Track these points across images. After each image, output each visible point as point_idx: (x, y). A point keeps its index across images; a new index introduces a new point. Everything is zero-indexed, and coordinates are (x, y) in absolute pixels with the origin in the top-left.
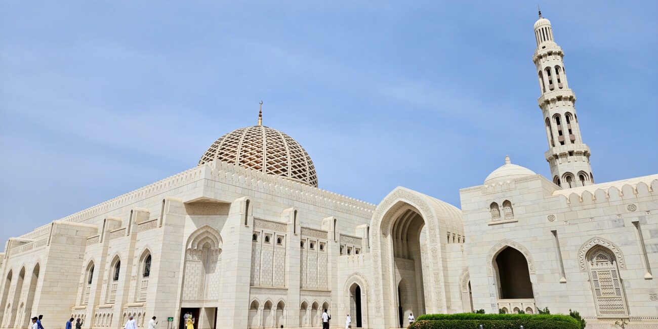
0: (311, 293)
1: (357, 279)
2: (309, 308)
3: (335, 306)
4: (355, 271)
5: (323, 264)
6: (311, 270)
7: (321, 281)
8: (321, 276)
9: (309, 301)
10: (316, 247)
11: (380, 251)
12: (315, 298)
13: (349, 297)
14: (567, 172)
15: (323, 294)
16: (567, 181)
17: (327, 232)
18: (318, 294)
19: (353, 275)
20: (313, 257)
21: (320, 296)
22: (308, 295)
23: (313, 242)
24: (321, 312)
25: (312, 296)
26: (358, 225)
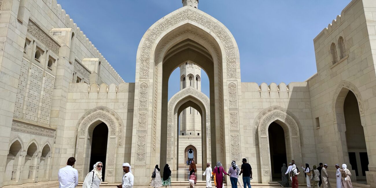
0: (29, 129)
1: (104, 116)
2: (23, 152)
3: (57, 151)
4: (100, 105)
5: (48, 88)
6: (32, 92)
7: (43, 113)
8: (44, 105)
9: (24, 141)
10: (44, 59)
11: (151, 81)
12: (34, 136)
13: (86, 140)
14: (190, 74)
15: (45, 132)
16: (189, 79)
17: (60, 46)
18: (39, 131)
19: (95, 110)
20: (37, 74)
21: (41, 135)
22: (24, 132)
23: (40, 52)
24: (39, 159)
25: (31, 133)
26: (85, 58)
